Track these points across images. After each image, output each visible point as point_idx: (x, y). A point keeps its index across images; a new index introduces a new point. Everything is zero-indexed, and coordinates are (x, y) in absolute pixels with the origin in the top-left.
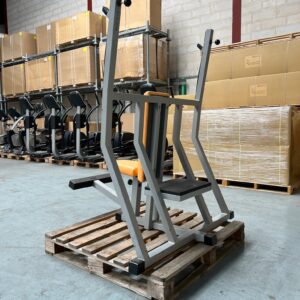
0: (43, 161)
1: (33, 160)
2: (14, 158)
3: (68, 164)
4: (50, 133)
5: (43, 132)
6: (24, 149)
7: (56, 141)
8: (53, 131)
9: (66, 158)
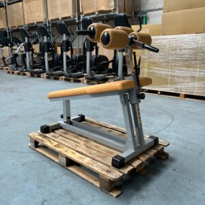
0: (40, 77)
1: (32, 76)
2: (19, 74)
3: (58, 79)
4: (44, 56)
5: (39, 55)
6: (26, 68)
7: (49, 62)
8: (46, 54)
9: (56, 75)
